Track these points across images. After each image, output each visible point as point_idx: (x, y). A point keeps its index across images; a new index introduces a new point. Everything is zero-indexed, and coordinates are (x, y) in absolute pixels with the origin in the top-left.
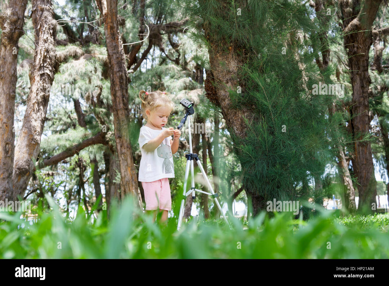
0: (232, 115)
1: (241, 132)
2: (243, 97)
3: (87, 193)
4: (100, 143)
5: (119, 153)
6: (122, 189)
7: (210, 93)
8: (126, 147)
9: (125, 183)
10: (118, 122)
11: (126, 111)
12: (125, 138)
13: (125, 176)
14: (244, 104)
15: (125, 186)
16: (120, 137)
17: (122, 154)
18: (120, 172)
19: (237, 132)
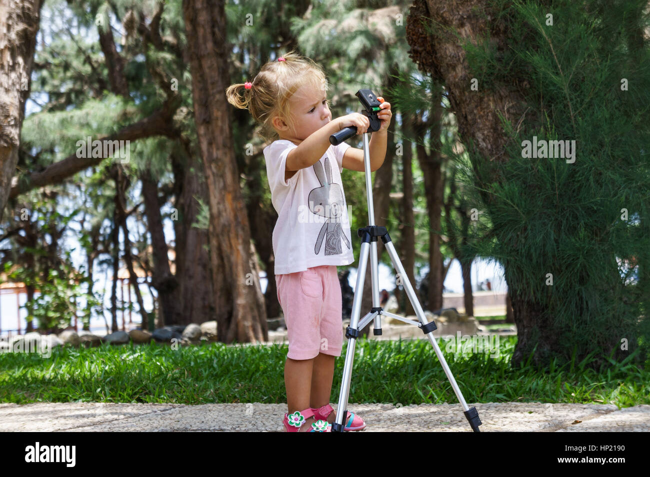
0: (473, 105)
1: (494, 147)
2: (499, 60)
3: (132, 238)
4: (161, 134)
5: (205, 158)
6: (214, 242)
7: (420, 49)
8: (221, 146)
9: (219, 229)
10: (201, 85)
11: (221, 60)
12: (220, 123)
13: (220, 213)
14: (502, 78)
15: (221, 237)
16: (207, 122)
17: (212, 160)
18: (208, 203)
19: (485, 145)
